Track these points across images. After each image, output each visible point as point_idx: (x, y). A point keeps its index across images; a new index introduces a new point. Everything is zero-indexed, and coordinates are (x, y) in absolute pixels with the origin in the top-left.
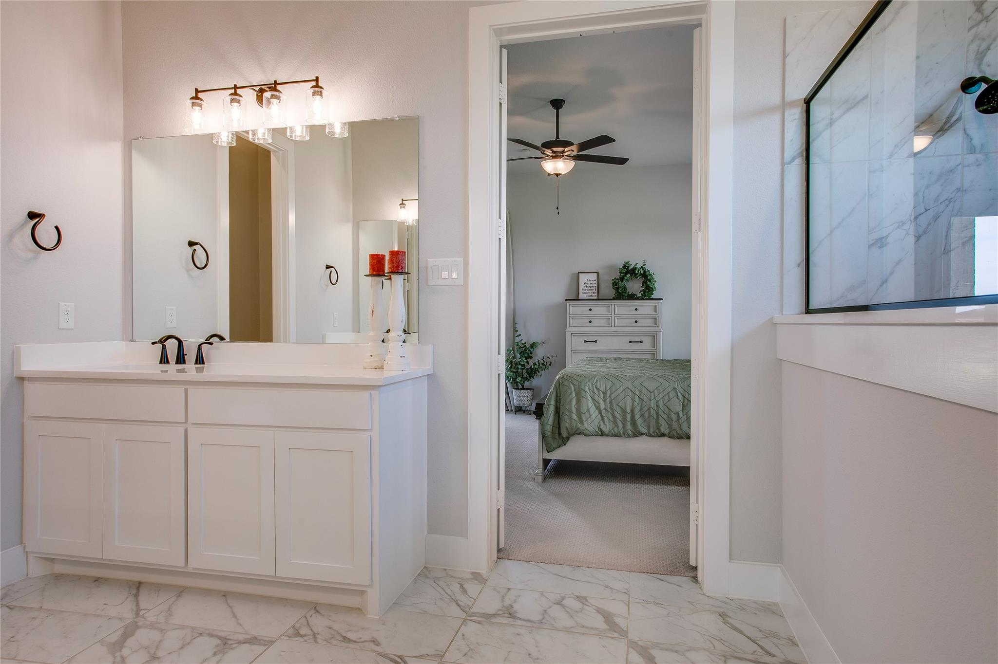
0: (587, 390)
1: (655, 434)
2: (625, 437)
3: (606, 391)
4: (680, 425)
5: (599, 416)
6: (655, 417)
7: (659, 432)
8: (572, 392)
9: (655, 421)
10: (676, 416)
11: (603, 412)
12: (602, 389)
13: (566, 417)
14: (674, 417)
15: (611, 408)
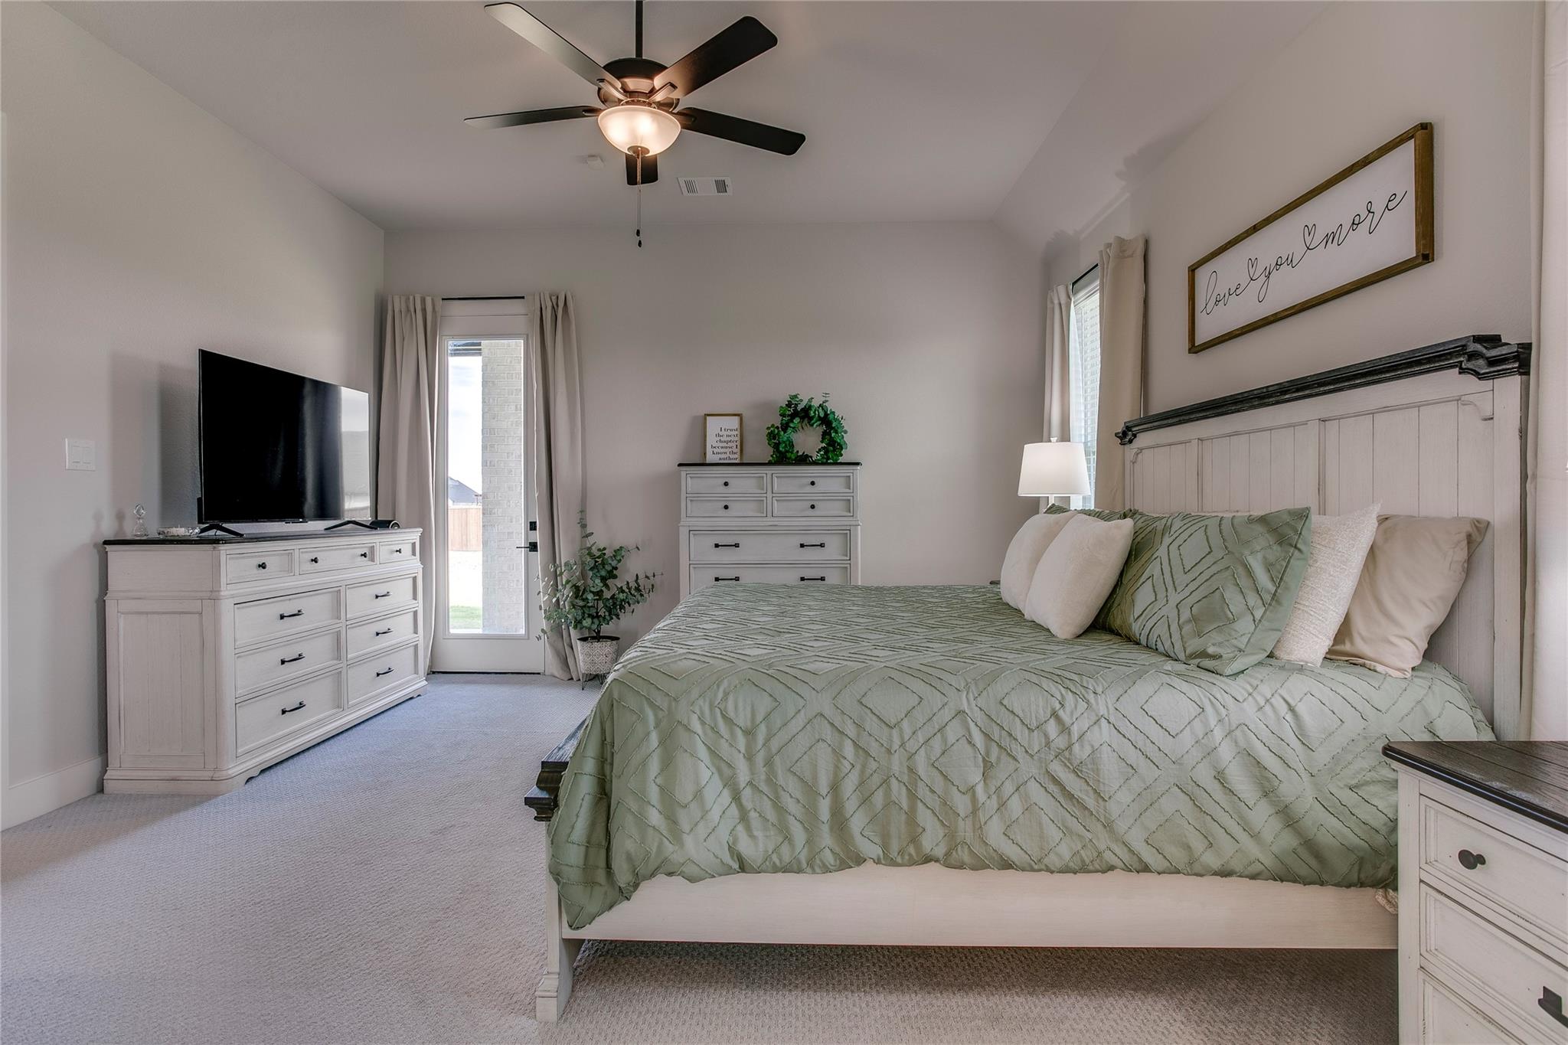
0: (697, 726)
1: (907, 857)
2: (814, 872)
3: (755, 726)
4: (979, 829)
5: (734, 811)
6: (905, 805)
7: (917, 853)
8: (648, 734)
9: (904, 817)
10: (967, 798)
11: (747, 794)
12: (743, 719)
13: (629, 819)
14: (962, 804)
15: (770, 781)
